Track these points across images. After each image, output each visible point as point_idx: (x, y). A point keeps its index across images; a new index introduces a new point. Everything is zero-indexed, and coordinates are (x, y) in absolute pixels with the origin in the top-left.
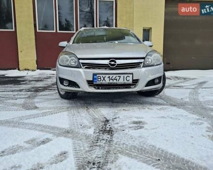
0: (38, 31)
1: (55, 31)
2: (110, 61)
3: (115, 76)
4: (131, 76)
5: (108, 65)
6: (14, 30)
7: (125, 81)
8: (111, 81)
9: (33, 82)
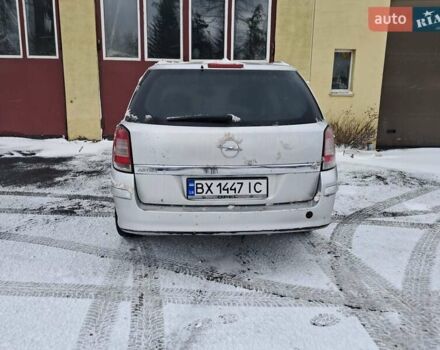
0: (105, 58)
1: (139, 59)
6: (57, 57)
9: (81, 177)
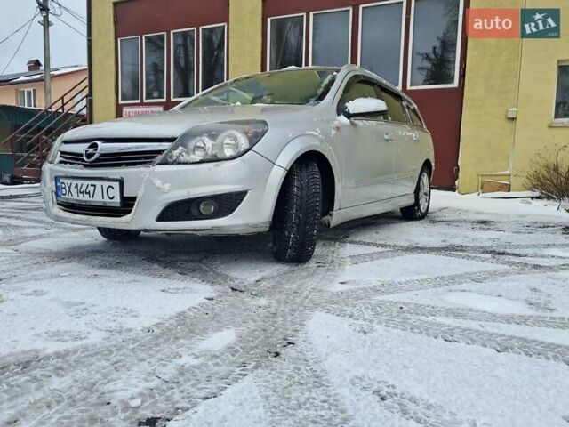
2: (90, 147)
3: (86, 183)
4: (116, 185)
5: (82, 155)
7: (106, 199)
8: (81, 197)
